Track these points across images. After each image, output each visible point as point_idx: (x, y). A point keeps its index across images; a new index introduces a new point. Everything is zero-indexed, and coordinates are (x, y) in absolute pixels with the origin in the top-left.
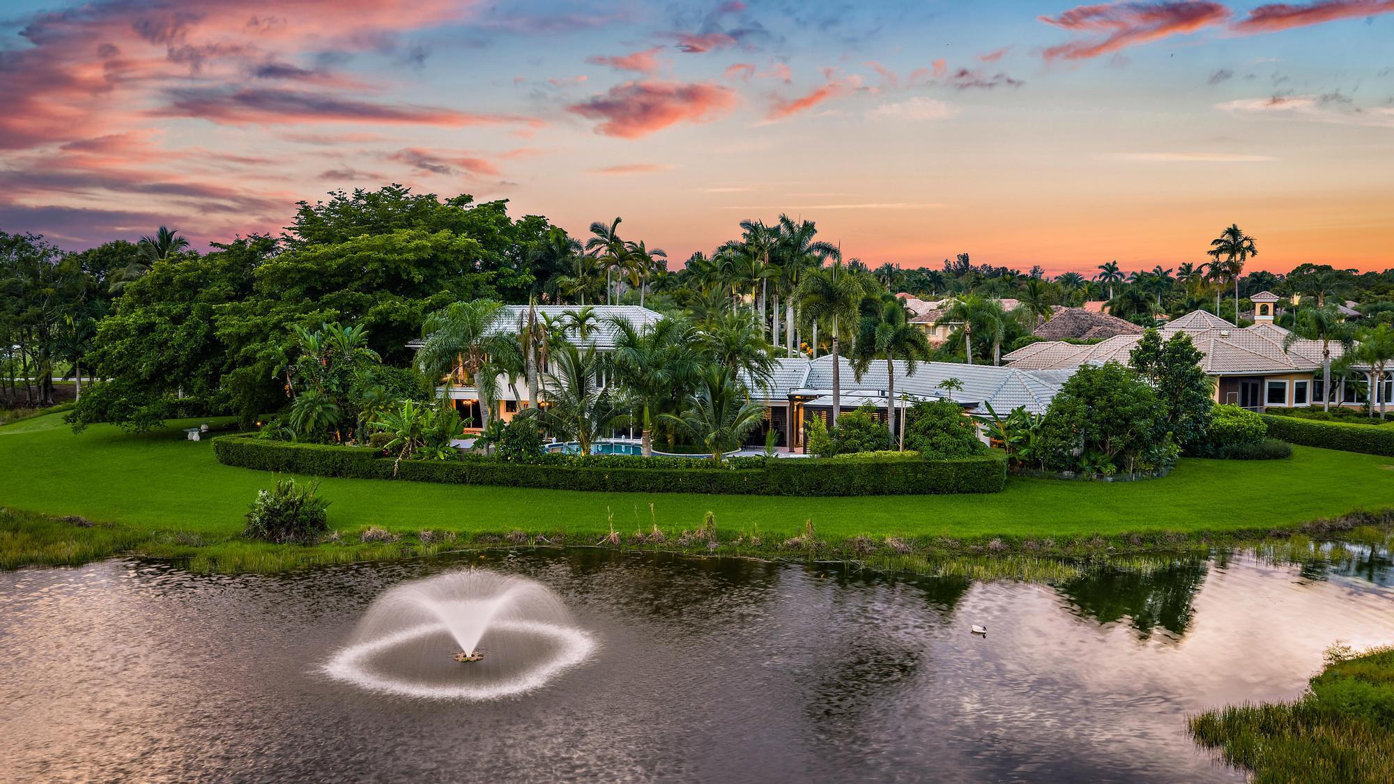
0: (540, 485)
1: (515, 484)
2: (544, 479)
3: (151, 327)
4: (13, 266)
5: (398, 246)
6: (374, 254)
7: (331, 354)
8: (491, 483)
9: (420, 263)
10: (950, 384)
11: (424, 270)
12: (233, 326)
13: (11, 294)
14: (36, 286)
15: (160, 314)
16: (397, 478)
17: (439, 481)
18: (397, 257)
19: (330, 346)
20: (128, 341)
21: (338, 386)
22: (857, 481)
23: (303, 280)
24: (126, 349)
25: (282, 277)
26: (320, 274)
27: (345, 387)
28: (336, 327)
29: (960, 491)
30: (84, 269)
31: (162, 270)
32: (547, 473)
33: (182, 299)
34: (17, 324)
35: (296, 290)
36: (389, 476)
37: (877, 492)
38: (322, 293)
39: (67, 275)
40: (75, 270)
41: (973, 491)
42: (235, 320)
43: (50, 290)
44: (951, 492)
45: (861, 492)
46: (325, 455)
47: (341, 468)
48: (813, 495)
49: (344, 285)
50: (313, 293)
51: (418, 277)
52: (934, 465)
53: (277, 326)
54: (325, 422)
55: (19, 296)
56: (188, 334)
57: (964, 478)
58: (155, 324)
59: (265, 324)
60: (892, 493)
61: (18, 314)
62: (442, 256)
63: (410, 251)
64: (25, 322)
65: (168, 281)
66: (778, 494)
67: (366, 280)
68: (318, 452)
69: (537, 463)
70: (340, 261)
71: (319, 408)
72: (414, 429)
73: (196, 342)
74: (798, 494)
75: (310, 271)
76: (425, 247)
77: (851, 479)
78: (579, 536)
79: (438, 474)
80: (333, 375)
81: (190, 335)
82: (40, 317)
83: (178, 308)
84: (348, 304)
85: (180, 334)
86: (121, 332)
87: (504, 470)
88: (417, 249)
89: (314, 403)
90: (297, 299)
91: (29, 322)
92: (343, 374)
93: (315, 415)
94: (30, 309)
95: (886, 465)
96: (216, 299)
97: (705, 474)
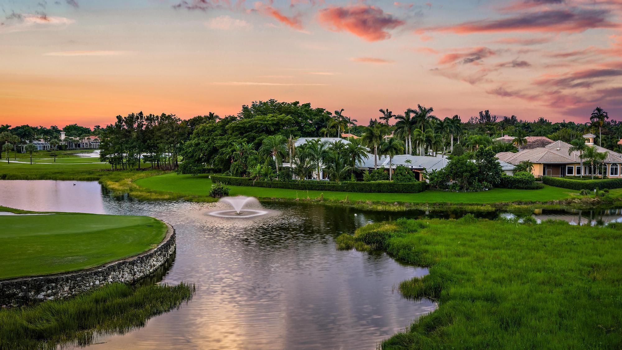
0: (289, 188)
1: (283, 188)
2: (290, 186)
3: (199, 144)
4: (166, 125)
5: (267, 119)
6: (259, 122)
7: (243, 152)
8: (277, 187)
9: (273, 125)
10: (408, 161)
11: (275, 127)
12: (219, 143)
13: (166, 134)
14: (173, 131)
15: (202, 140)
16: (254, 186)
17: (264, 187)
18: (266, 122)
19: (243, 149)
20: (193, 148)
21: (244, 161)
22: (373, 188)
23: (239, 130)
24: (192, 150)
25: (234, 129)
26: (244, 128)
27: (246, 161)
28: (246, 144)
29: (404, 192)
30: (189, 125)
31: (203, 126)
32: (291, 185)
33: (208, 135)
34: (167, 143)
35: (237, 133)
36: (252, 186)
37: (379, 192)
38: (243, 134)
39: (182, 127)
40: (184, 126)
41: (408, 193)
42: (220, 142)
43: (176, 133)
44: (401, 192)
45: (374, 191)
46: (237, 180)
47: (241, 183)
48: (361, 192)
49: (251, 131)
50: (242, 134)
51: (272, 129)
52: (396, 184)
53: (230, 143)
54: (239, 171)
55: (168, 135)
56: (208, 146)
57: (405, 188)
58: (200, 143)
59: (227, 143)
60: (384, 192)
61: (167, 140)
62: (281, 122)
63: (270, 121)
64: (170, 143)
65: (204, 130)
66: (351, 192)
67: (257, 130)
68: (235, 179)
69: (289, 182)
70: (249, 124)
71: (237, 167)
72: (259, 172)
73: (210, 148)
74: (357, 192)
75: (241, 127)
76: (274, 120)
77: (371, 188)
78: (289, 199)
79: (264, 185)
80: (244, 158)
81: (209, 146)
82: (174, 141)
83: (206, 138)
84: (251, 137)
85: (206, 146)
86: (191, 146)
87: (280, 184)
88: (272, 120)
89: (236, 165)
90: (236, 136)
91: (171, 143)
92: (246, 158)
93: (236, 169)
94: (171, 139)
95: (382, 184)
96: (217, 135)
97: (332, 186)
